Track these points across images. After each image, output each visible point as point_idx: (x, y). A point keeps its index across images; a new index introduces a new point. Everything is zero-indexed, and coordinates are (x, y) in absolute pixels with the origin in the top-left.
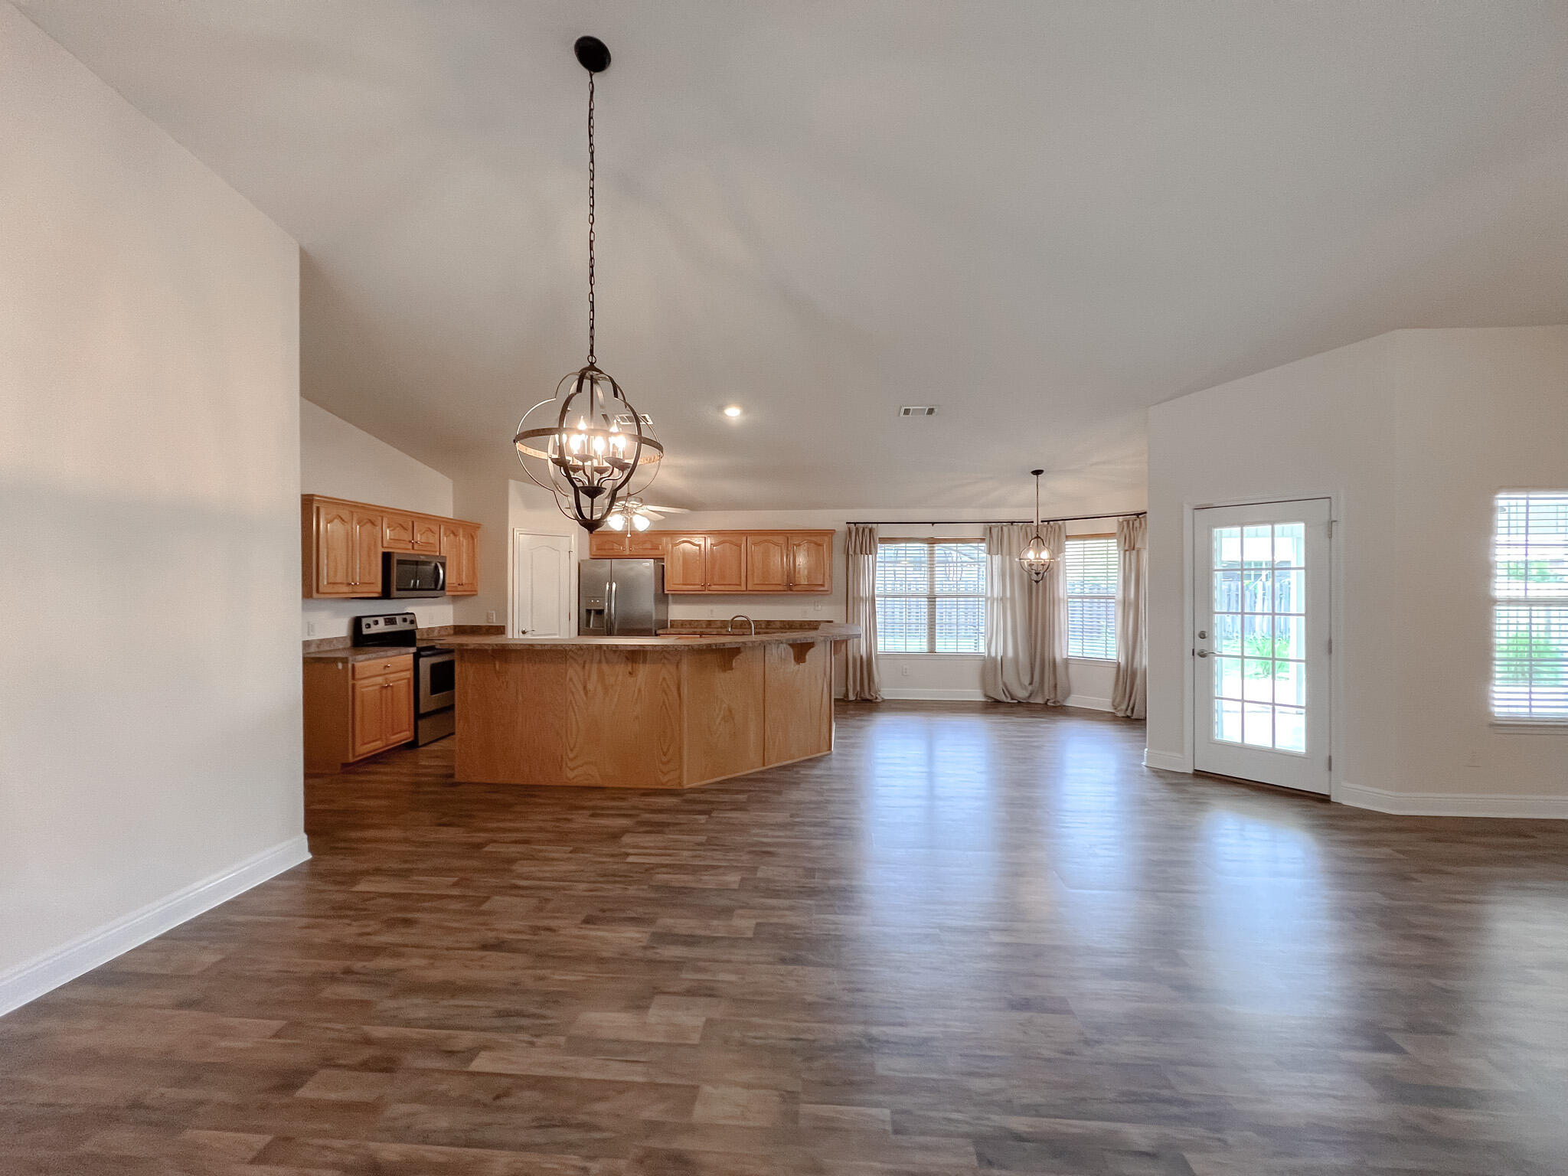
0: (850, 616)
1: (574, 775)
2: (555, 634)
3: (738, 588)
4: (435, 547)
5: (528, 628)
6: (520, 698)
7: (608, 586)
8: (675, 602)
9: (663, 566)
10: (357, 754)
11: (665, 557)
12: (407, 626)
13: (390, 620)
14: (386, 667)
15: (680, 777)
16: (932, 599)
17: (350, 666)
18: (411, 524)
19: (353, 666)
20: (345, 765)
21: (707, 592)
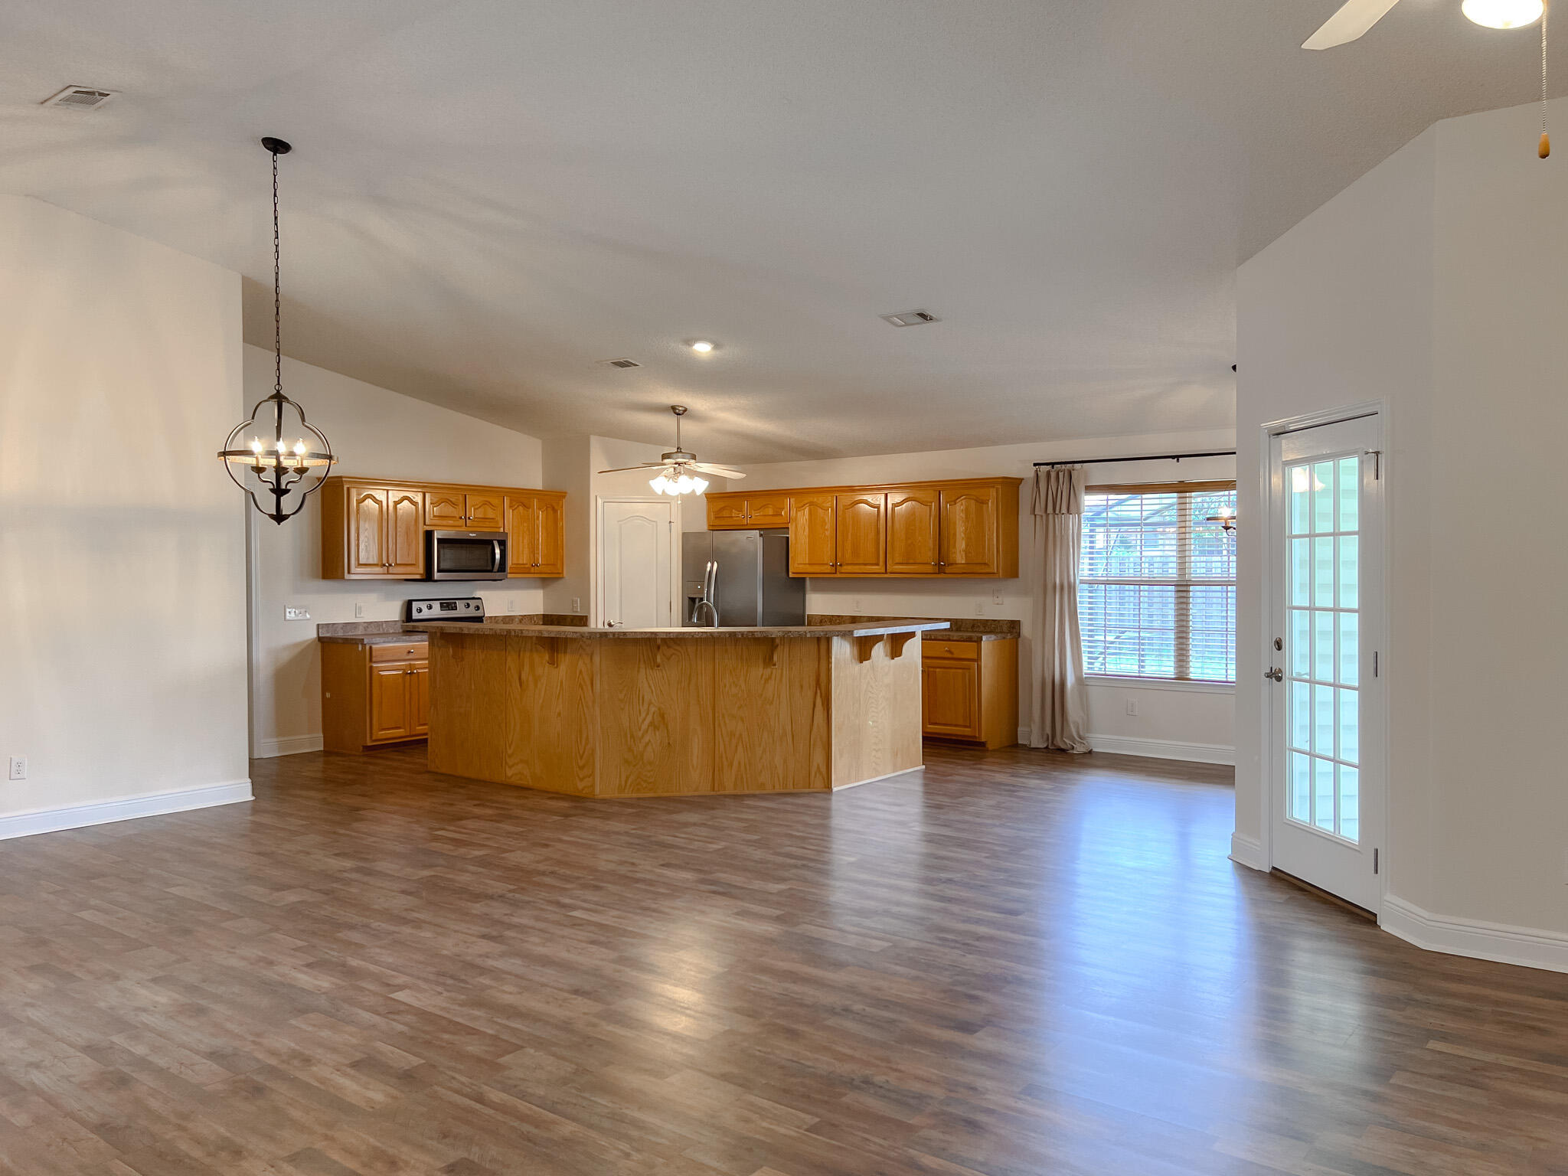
0: (1043, 613)
1: (514, 772)
3: (875, 568)
4: (497, 522)
5: (614, 621)
6: (473, 687)
8: (815, 590)
9: (788, 538)
10: (374, 738)
11: (790, 525)
12: (471, 612)
13: (448, 604)
14: (409, 652)
15: (593, 786)
16: (1183, 588)
17: (368, 647)
18: (461, 499)
19: (371, 648)
20: (367, 748)
21: (838, 575)
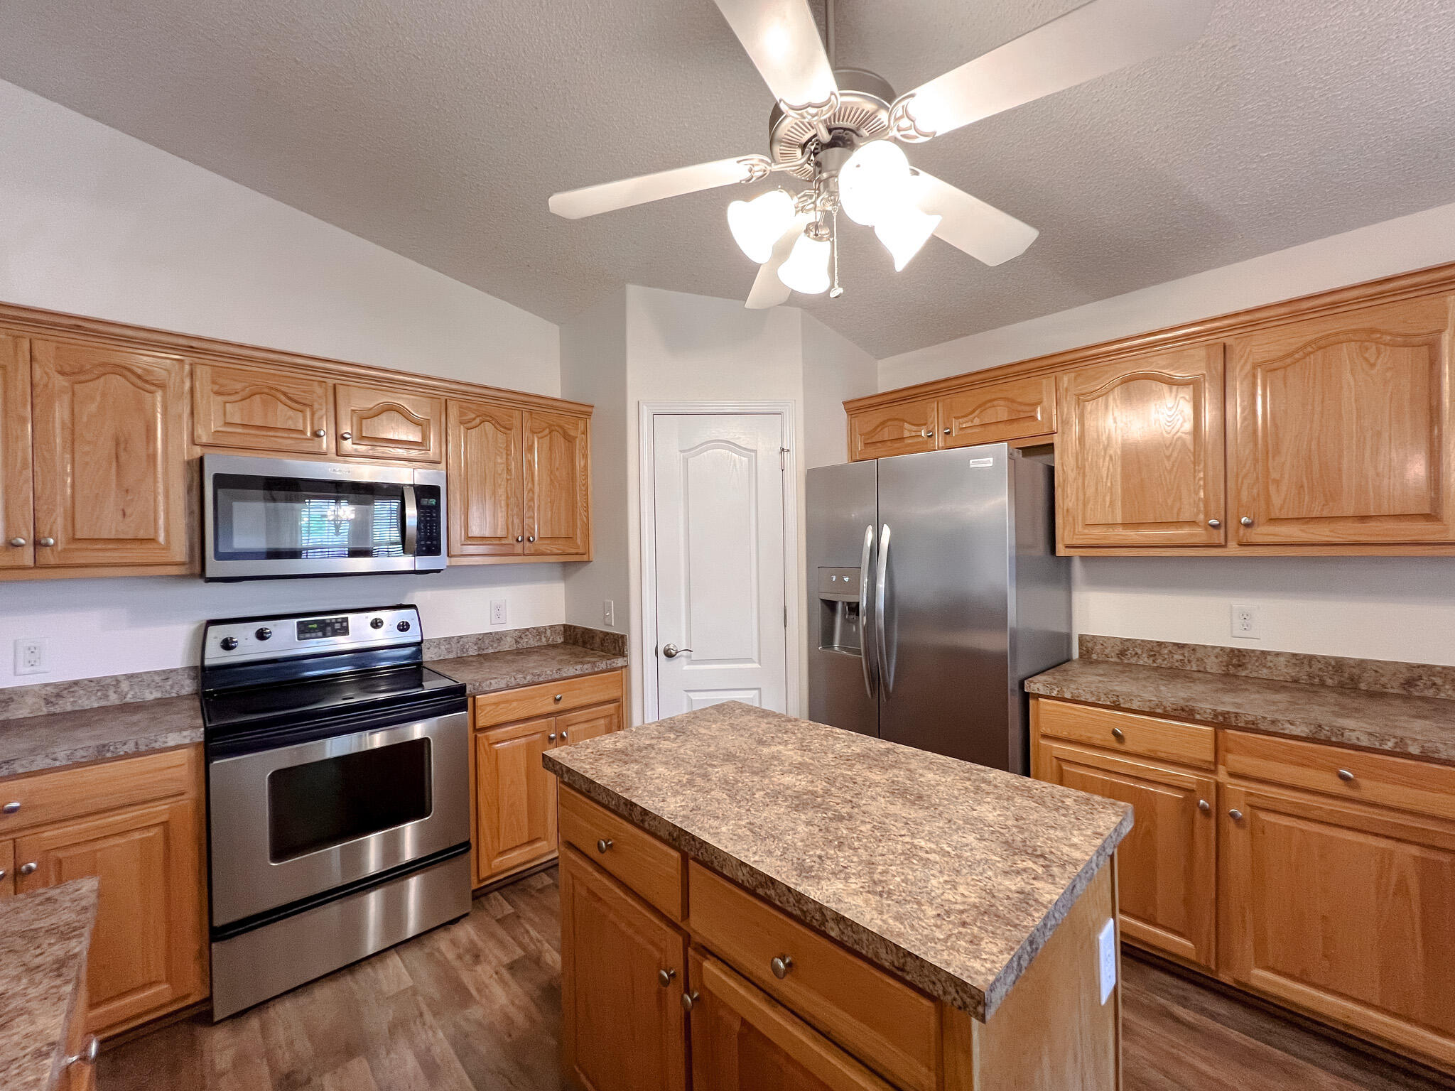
2: (749, 660)
5: (679, 643)
7: (870, 536)
9: (1050, 470)
11: (1056, 440)
12: (387, 637)
13: (322, 624)
18: (322, 391)
21: (1233, 550)
